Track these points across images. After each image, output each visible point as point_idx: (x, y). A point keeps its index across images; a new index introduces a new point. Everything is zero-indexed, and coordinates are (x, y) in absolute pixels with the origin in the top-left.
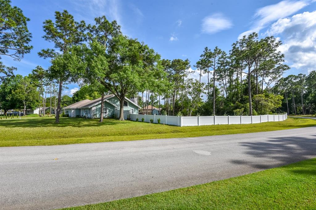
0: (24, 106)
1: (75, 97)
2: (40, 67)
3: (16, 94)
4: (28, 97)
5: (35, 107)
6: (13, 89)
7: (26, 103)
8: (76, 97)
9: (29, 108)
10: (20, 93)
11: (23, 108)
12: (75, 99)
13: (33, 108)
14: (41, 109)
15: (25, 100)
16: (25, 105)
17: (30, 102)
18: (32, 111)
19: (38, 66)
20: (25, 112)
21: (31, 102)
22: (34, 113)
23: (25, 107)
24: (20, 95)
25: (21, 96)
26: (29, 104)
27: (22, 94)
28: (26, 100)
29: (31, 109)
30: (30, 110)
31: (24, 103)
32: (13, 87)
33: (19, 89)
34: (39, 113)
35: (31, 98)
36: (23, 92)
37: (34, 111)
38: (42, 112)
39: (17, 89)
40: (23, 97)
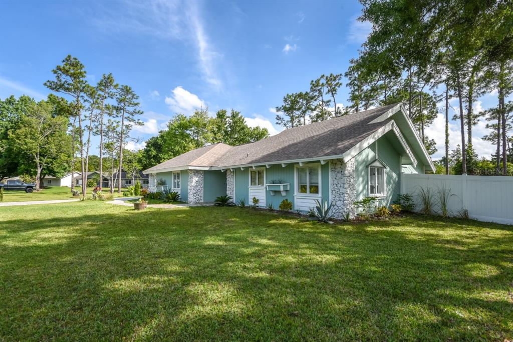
0: (37, 168)
1: (150, 150)
2: (75, 59)
3: (18, 138)
4: (47, 146)
5: (63, 171)
6: (12, 127)
7: (41, 160)
8: (152, 149)
9: (49, 174)
10: (26, 137)
11: (36, 173)
12: (150, 153)
13: (58, 172)
14: (76, 175)
15: (40, 155)
16: (39, 165)
17: (51, 160)
18: (58, 180)
19: (69, 57)
20: (38, 182)
21: (54, 158)
22: (61, 186)
23: (39, 171)
24: (27, 140)
25: (29, 144)
26: (48, 164)
27: (31, 138)
28: (42, 155)
29: (53, 176)
30: (51, 177)
31: (37, 160)
32: (12, 123)
33: (25, 126)
34: (72, 185)
35: (53, 149)
36: (33, 135)
37: (61, 180)
38: (77, 182)
39: (20, 128)
40: (34, 146)
